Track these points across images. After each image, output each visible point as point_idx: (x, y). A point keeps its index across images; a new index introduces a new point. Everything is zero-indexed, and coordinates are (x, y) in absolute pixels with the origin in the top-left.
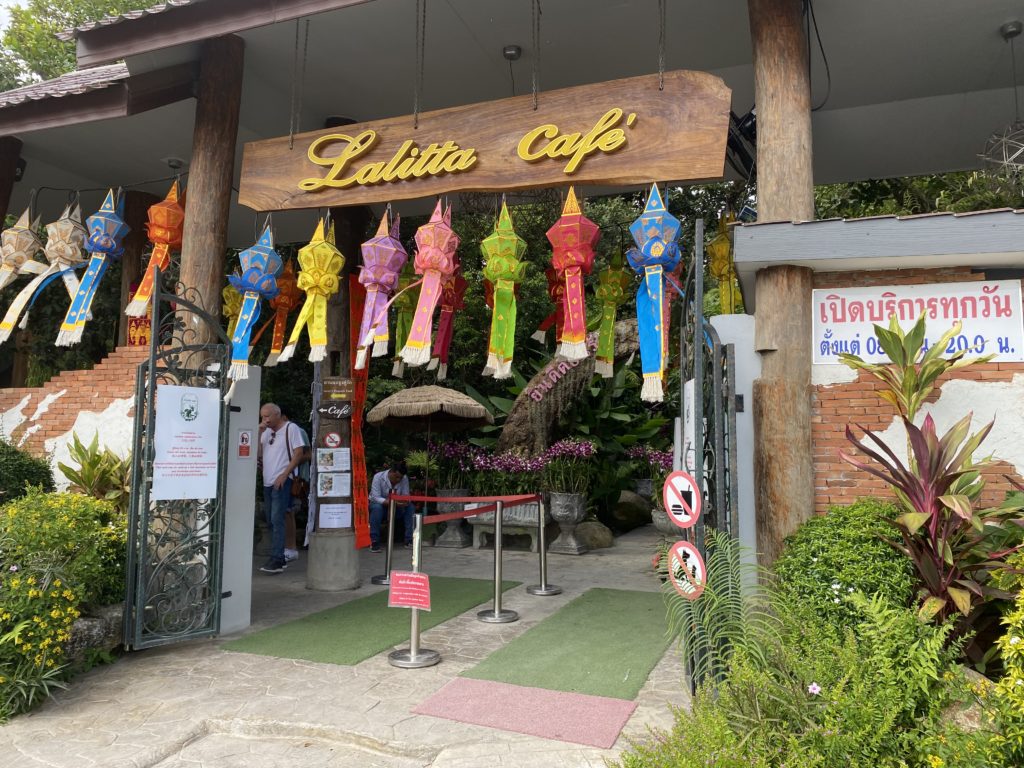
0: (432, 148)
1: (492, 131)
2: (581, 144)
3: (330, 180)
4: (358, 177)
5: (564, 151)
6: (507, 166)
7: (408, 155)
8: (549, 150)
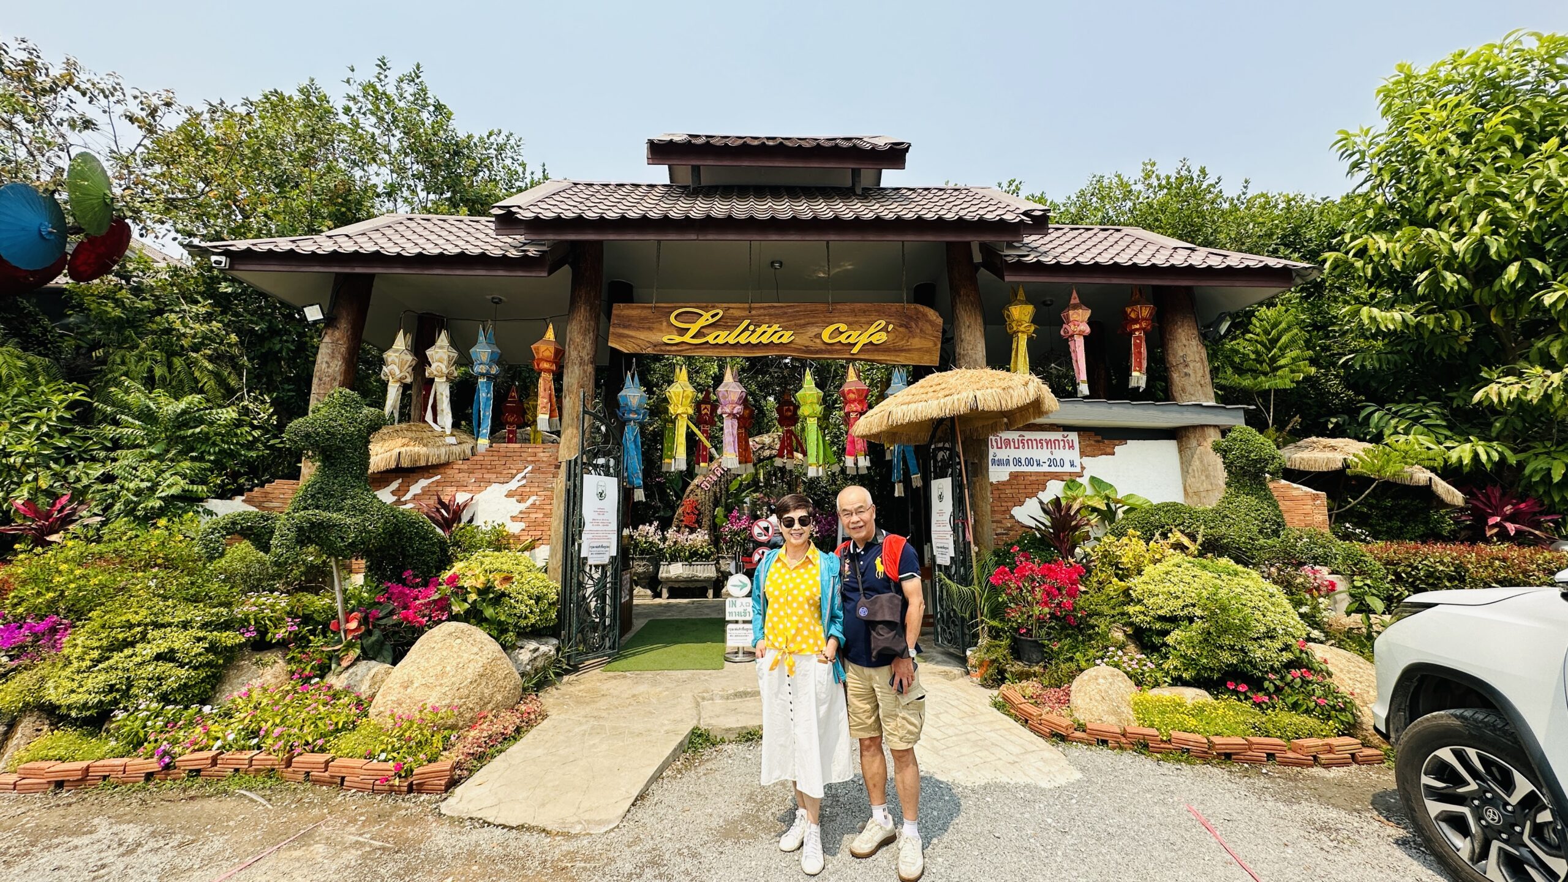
0: (764, 327)
1: (802, 322)
2: (861, 338)
3: (687, 338)
4: (710, 339)
5: (851, 340)
6: (811, 344)
7: (746, 329)
8: (842, 338)
